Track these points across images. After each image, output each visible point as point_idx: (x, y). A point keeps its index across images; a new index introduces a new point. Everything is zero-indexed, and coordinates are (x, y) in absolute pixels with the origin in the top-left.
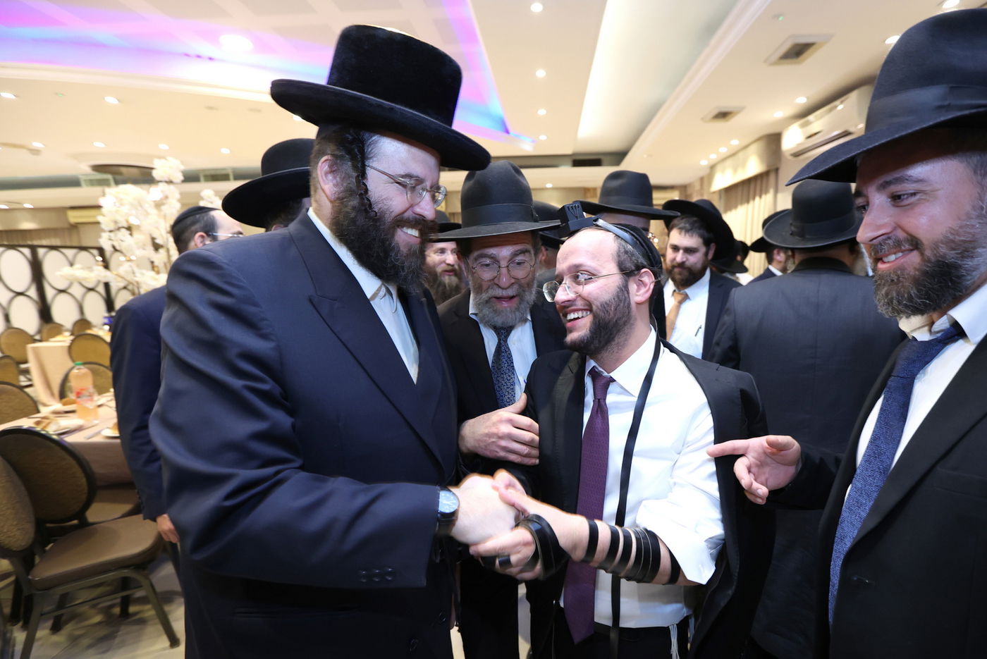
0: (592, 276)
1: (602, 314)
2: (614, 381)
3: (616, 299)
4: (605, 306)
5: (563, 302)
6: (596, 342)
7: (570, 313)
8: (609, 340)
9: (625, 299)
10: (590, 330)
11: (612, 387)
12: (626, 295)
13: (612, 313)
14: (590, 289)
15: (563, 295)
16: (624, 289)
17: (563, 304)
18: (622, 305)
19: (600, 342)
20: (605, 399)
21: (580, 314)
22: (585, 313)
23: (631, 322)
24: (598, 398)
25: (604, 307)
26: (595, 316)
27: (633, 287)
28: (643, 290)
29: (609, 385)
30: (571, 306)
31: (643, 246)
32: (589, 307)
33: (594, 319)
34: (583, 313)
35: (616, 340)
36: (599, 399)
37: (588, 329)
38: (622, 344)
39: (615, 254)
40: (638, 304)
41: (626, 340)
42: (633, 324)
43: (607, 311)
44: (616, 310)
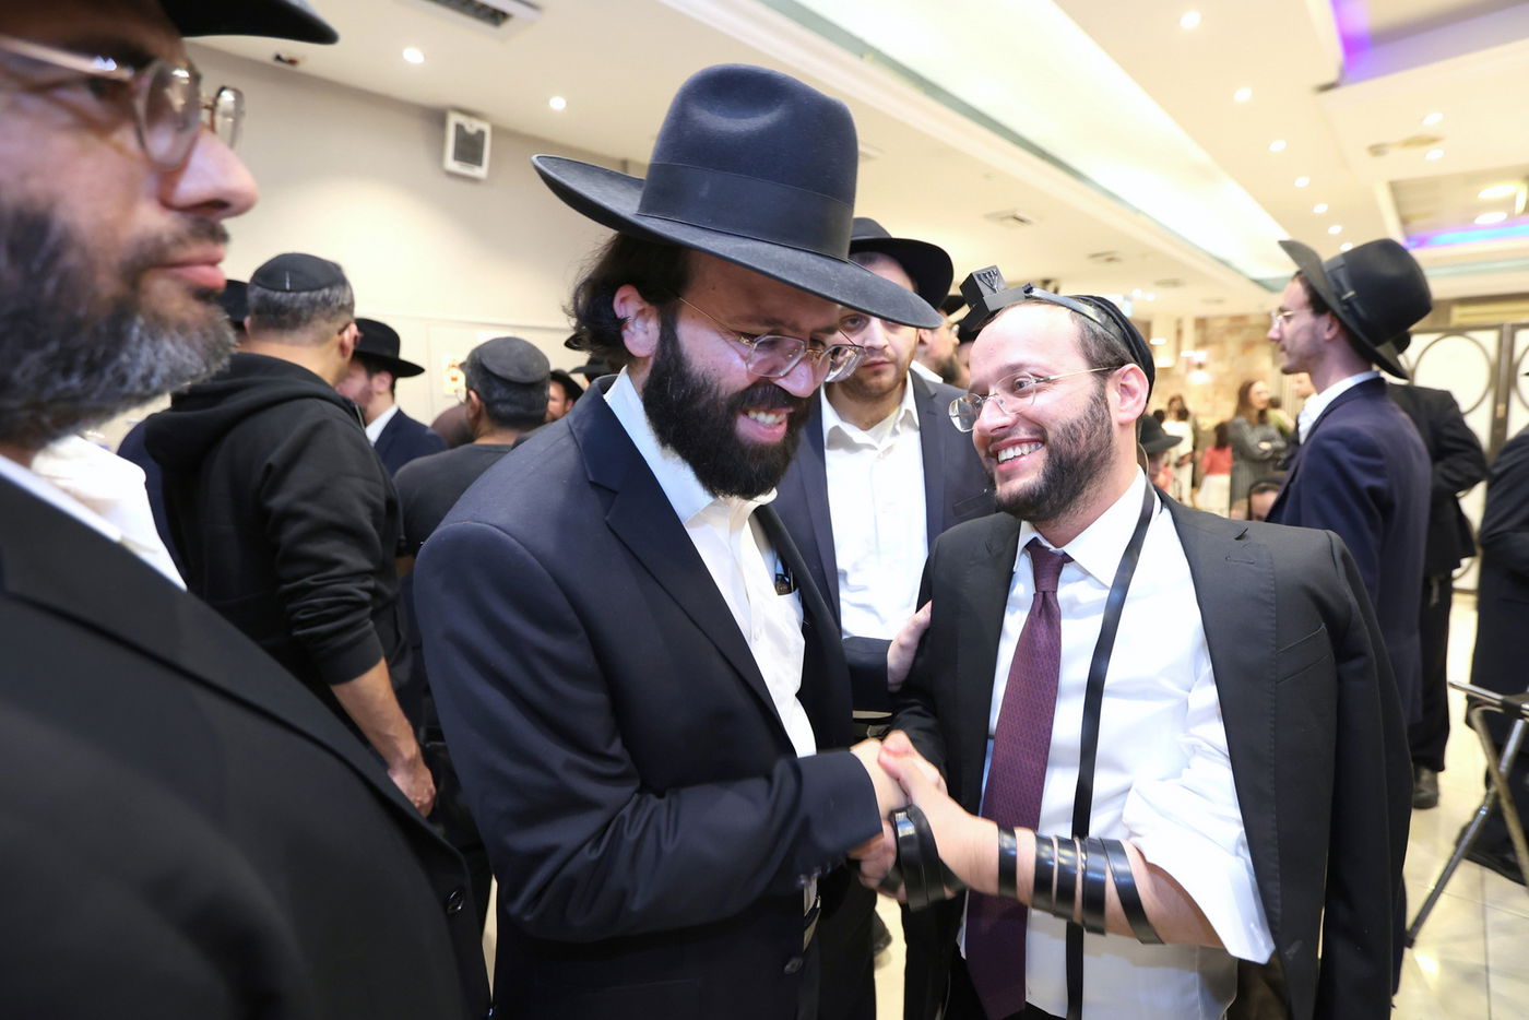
0: (1044, 381)
1: (1065, 446)
2: (1070, 560)
3: (1089, 417)
4: (1071, 432)
5: (992, 431)
6: (1055, 495)
7: (1006, 449)
8: (1076, 492)
9: (1103, 418)
10: (1045, 475)
11: (1067, 571)
12: (1105, 411)
13: (1083, 442)
14: (1040, 403)
15: (992, 416)
16: (1100, 400)
17: (994, 434)
18: (1098, 427)
19: (1060, 496)
20: (1055, 592)
21: (1026, 449)
22: (1033, 446)
23: (1112, 458)
24: (1044, 589)
25: (1068, 434)
26: (1051, 452)
27: (1113, 395)
28: (1130, 402)
29: (1061, 568)
30: (1009, 435)
31: (1117, 324)
32: (1040, 435)
33: (1050, 456)
34: (1030, 447)
35: (1086, 492)
36: (1044, 593)
37: (1041, 471)
38: (1092, 498)
39: (1077, 339)
40: (1122, 425)
41: (1099, 490)
42: (1113, 462)
43: (1075, 440)
44: (1089, 437)
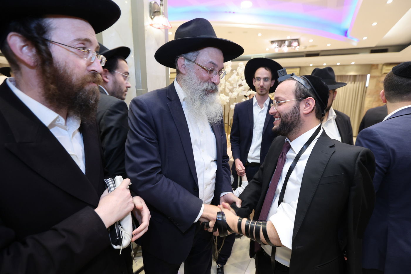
3: (292, 112)
5: (272, 113)
6: (283, 131)
9: (297, 112)
10: (279, 126)
12: (298, 110)
13: (289, 119)
14: (281, 108)
15: (272, 110)
16: (297, 107)
17: (272, 114)
18: (295, 115)
19: (285, 131)
20: (286, 153)
23: (301, 122)
25: (286, 116)
26: (282, 120)
27: (302, 106)
28: (308, 107)
29: (290, 148)
30: (275, 115)
32: (280, 116)
34: (278, 118)
36: (283, 153)
38: (297, 132)
39: (294, 91)
40: (306, 114)
41: (299, 130)
43: (287, 118)
44: (291, 117)
